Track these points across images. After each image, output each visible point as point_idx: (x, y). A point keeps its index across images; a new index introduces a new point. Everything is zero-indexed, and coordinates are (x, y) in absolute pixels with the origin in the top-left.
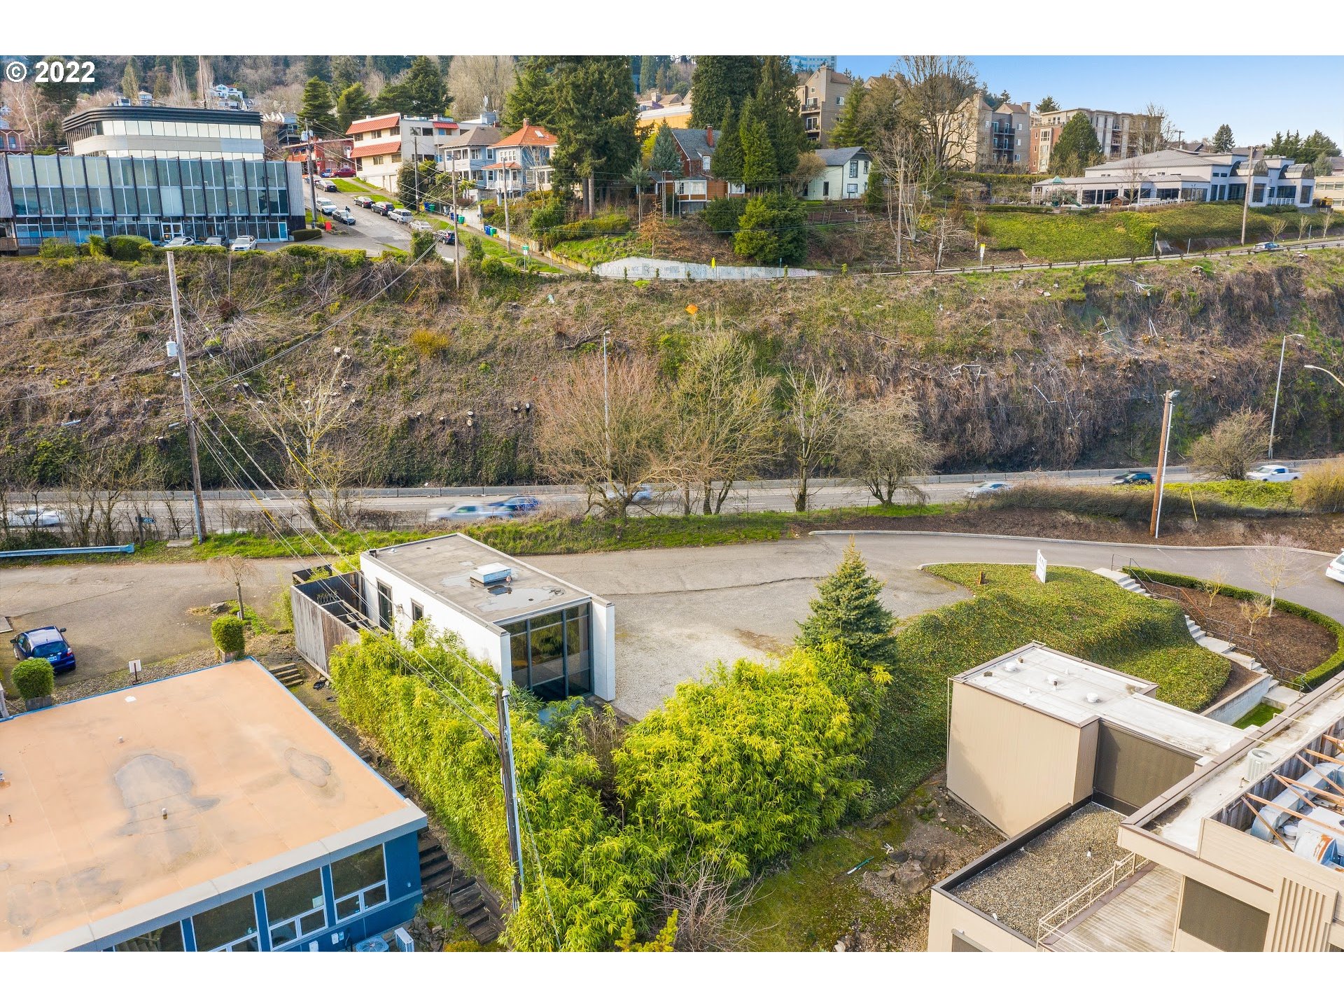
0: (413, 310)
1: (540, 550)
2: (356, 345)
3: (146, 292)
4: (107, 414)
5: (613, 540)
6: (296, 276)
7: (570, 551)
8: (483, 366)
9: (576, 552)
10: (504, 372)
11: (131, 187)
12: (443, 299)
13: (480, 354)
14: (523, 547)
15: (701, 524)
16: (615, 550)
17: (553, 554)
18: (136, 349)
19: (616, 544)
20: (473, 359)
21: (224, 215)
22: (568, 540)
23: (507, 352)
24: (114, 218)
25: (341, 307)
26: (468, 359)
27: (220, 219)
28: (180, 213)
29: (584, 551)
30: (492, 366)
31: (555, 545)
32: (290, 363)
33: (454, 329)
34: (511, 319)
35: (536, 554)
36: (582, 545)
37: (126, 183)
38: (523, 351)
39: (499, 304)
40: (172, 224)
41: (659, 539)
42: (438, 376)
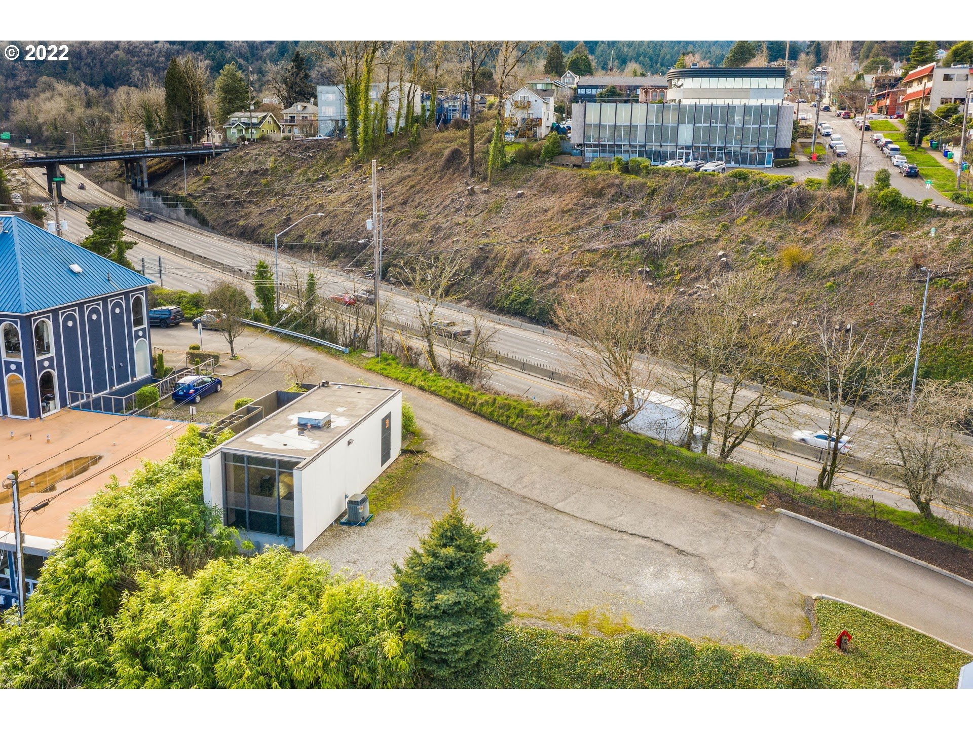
0: (801, 229)
1: (528, 432)
2: (738, 251)
3: (628, 197)
4: (556, 275)
5: (584, 444)
6: (726, 193)
7: (547, 441)
8: (829, 284)
9: (551, 443)
10: (847, 293)
11: (660, 124)
12: (832, 222)
13: (833, 274)
14: (519, 424)
15: (673, 459)
16: (580, 453)
17: (534, 438)
18: (598, 235)
19: (585, 448)
20: (824, 277)
21: (723, 145)
22: (552, 432)
23: (860, 275)
24: (645, 146)
25: (747, 221)
26: (821, 276)
27: (720, 149)
28: (690, 144)
29: (558, 445)
30: (838, 285)
31: (541, 432)
32: (687, 258)
33: (824, 249)
34: (881, 246)
35: (524, 434)
36: (559, 439)
37: (657, 122)
38: (874, 277)
39: (879, 232)
40: (684, 151)
41: (623, 458)
42: (787, 287)
